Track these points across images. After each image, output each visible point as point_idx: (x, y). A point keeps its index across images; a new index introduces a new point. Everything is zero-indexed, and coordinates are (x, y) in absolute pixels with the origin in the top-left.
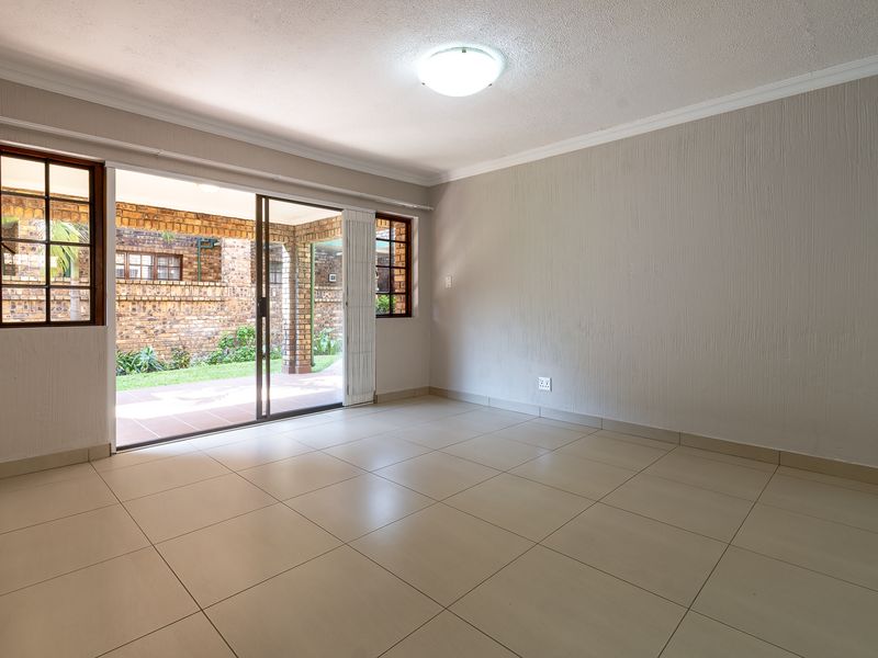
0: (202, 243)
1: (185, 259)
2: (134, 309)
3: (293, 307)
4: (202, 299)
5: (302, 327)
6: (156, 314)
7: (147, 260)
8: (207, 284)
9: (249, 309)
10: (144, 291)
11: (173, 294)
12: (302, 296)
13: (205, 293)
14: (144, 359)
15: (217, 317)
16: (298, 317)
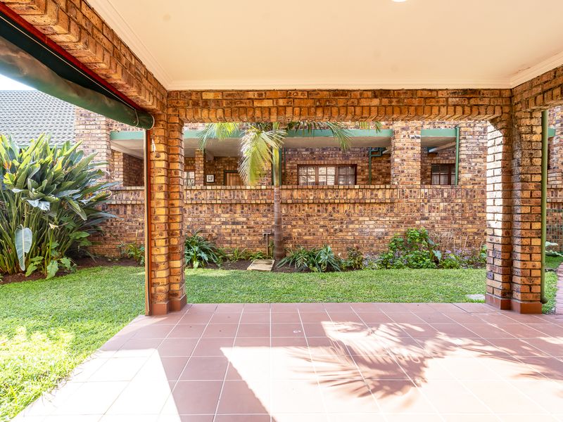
0: (372, 153)
1: (359, 168)
2: (319, 211)
3: (509, 210)
4: (373, 201)
5: (526, 241)
6: (335, 215)
7: (332, 171)
8: (377, 187)
9: (418, 210)
10: (326, 195)
11: (349, 197)
12: (527, 194)
13: (376, 195)
14: (324, 258)
15: (388, 219)
16: (517, 226)
